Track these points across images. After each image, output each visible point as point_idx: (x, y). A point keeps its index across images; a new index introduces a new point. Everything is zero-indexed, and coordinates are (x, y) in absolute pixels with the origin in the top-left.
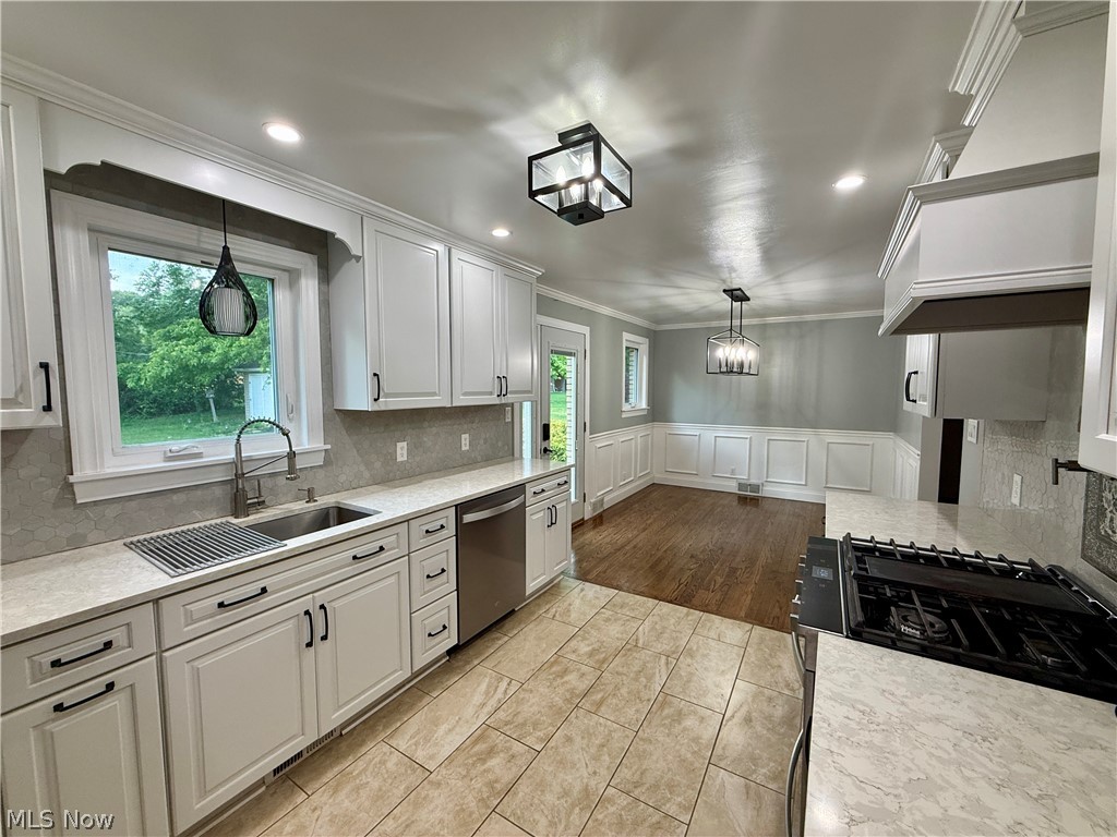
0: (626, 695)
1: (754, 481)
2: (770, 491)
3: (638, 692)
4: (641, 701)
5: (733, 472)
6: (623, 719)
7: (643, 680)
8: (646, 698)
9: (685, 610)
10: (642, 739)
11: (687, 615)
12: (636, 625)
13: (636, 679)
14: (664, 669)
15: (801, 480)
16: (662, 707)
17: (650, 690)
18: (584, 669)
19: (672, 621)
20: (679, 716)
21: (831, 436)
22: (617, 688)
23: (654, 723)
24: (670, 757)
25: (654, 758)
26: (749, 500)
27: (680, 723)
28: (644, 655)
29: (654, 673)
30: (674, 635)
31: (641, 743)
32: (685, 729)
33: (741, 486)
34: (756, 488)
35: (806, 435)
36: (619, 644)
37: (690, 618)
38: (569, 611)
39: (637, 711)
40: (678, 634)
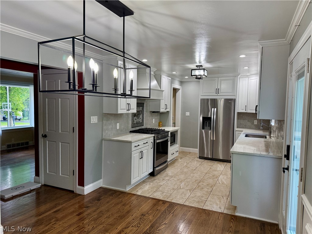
9: (173, 201)
11: (172, 199)
12: (191, 195)
19: (178, 197)
30: (178, 193)
37: (171, 198)
40: (177, 193)
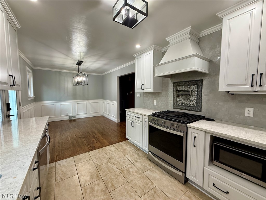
0: (114, 178)
1: (74, 115)
2: (78, 117)
3: (115, 174)
4: (119, 175)
5: (67, 114)
6: (122, 183)
7: (112, 171)
8: (119, 174)
10: (131, 182)
12: (92, 161)
13: (111, 172)
14: (112, 165)
15: (85, 112)
16: (123, 172)
17: (117, 172)
18: (96, 182)
20: (128, 171)
21: (91, 101)
22: (110, 178)
23: (127, 177)
24: (138, 179)
25: (137, 182)
26: (73, 120)
27: (130, 172)
28: (104, 166)
29: (112, 168)
31: (131, 183)
32: (132, 172)
33: (70, 117)
34: (75, 117)
35: (86, 101)
36: (95, 169)
38: (65, 173)
39: (121, 178)
40: (103, 156)
